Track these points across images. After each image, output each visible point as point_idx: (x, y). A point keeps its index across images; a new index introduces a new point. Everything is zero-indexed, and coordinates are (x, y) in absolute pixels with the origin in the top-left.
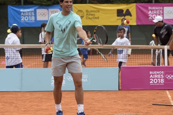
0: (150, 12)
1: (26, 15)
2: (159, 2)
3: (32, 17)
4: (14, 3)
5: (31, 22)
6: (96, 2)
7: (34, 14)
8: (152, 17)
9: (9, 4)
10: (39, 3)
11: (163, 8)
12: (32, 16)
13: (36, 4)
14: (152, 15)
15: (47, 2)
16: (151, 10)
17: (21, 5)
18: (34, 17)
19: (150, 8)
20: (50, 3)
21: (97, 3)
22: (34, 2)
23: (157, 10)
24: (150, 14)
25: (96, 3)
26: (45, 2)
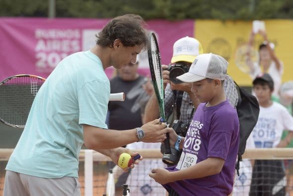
0: (40, 46)
2: (71, 16)
8: (46, 62)
11: (81, 33)
14: (48, 53)
16: (45, 40)
19: (39, 33)
23: (61, 40)
24: (41, 51)
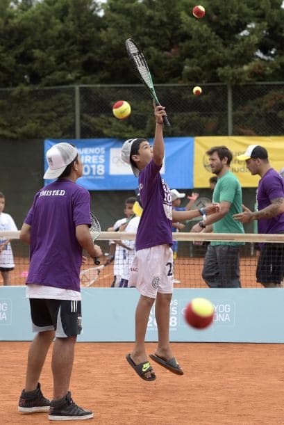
1: (86, 162)
3: (99, 166)
4: (60, 134)
5: (97, 177)
6: (249, 131)
7: (103, 161)
9: (47, 137)
10: (118, 133)
12: (99, 164)
13: (109, 137)
15: (135, 131)
17: (74, 138)
18: (103, 167)
20: (143, 133)
21: (252, 132)
22: (105, 131)
25: (250, 135)
26: (130, 131)
